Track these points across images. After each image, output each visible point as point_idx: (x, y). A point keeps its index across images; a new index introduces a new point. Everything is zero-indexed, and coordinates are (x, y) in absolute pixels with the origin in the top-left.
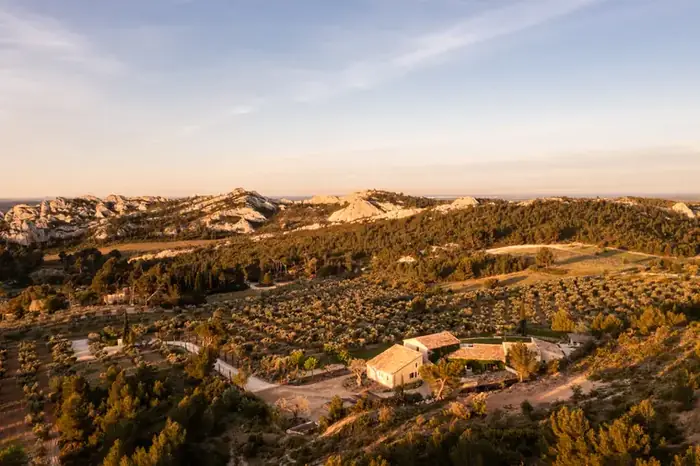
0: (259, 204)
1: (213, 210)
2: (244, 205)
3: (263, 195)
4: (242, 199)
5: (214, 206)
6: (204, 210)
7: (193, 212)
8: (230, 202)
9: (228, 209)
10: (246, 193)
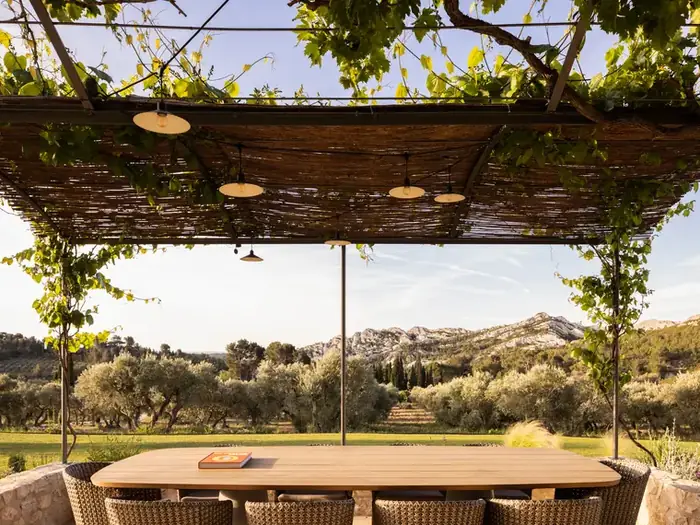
0: (565, 331)
1: (510, 338)
2: (546, 331)
3: (571, 322)
4: (544, 325)
5: (511, 333)
6: (500, 337)
7: (487, 340)
8: (530, 328)
9: (526, 335)
10: (550, 318)
